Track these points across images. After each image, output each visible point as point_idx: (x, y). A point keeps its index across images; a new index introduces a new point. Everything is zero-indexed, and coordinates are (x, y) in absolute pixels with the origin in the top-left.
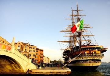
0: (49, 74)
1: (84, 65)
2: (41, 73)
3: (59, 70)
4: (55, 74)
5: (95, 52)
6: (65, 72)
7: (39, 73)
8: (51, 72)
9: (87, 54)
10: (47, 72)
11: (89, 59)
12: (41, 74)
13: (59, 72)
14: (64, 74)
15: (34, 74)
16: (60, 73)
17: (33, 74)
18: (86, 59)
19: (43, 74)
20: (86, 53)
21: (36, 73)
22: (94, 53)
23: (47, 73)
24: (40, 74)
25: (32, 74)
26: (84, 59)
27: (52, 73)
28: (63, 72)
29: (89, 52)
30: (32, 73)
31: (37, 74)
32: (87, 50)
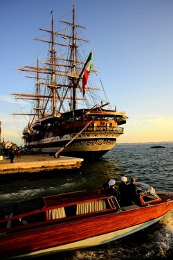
0: (39, 170)
1: (86, 150)
2: (19, 169)
3: (61, 161)
4: (52, 169)
5: (111, 124)
6: (72, 164)
7: (13, 170)
8: (43, 167)
9: (98, 126)
10: (34, 166)
11: (99, 137)
12: (20, 171)
13: (60, 164)
14: (70, 167)
16: (62, 166)
18: (95, 137)
19: (24, 171)
20: (95, 125)
21: (5, 170)
22: (108, 125)
23: (34, 168)
24: (17, 172)
26: (91, 137)
27: (46, 167)
28: (69, 164)
29: (101, 123)
31: (9, 172)
32: (97, 120)
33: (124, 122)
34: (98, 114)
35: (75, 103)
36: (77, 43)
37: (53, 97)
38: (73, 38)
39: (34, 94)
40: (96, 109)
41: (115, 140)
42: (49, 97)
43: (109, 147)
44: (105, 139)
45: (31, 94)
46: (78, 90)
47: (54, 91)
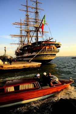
0: (22, 68)
1: (43, 59)
2: (14, 67)
3: (32, 64)
4: (28, 67)
5: (54, 48)
6: (37, 65)
7: (11, 68)
8: (24, 66)
9: (48, 49)
10: (20, 66)
11: (48, 53)
14: (36, 67)
15: (6, 69)
16: (32, 66)
17: (5, 69)
19: (16, 68)
20: (47, 48)
21: (8, 68)
22: (52, 48)
23: (20, 67)
24: (13, 68)
26: (45, 53)
28: (35, 65)
29: (49, 47)
30: (3, 69)
31: (10, 69)
32: (47, 46)
33: (60, 47)
34: (48, 43)
35: (37, 38)
36: (38, 11)
38: (37, 9)
39: (20, 35)
40: (47, 41)
41: (55, 55)
42: (26, 36)
43: (53, 58)
44: (51, 54)
45: (18, 35)
46: (39, 32)
47: (28, 33)
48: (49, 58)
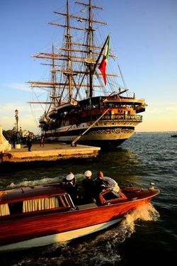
0: (56, 158)
1: (103, 139)
2: (37, 157)
3: (78, 150)
4: (68, 157)
5: (129, 112)
6: (89, 152)
7: (31, 158)
8: (60, 155)
9: (115, 114)
10: (51, 155)
11: (117, 125)
12: (37, 159)
13: (77, 153)
14: (87, 156)
15: (19, 161)
16: (79, 154)
17: (15, 161)
18: (112, 126)
19: (41, 159)
20: (113, 113)
21: (23, 158)
22: (126, 113)
23: (51, 157)
24: (34, 160)
25: (12, 162)
26: (108, 125)
27: (63, 156)
29: (119, 111)
30: (12, 160)
31: (27, 160)
32: (115, 108)
33: (143, 110)
34: (116, 102)
35: (91, 90)
36: (94, 26)
37: (69, 84)
38: (90, 21)
39: (50, 82)
40: (113, 97)
41: (133, 128)
42: (65, 84)
43: (127, 136)
44: (123, 128)
45: (47, 82)
46: (94, 76)
47: (70, 78)
48: (118, 137)
